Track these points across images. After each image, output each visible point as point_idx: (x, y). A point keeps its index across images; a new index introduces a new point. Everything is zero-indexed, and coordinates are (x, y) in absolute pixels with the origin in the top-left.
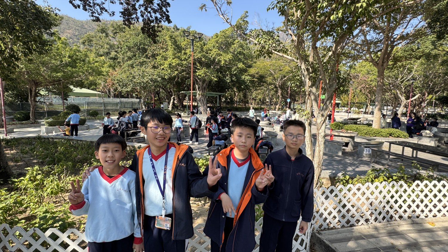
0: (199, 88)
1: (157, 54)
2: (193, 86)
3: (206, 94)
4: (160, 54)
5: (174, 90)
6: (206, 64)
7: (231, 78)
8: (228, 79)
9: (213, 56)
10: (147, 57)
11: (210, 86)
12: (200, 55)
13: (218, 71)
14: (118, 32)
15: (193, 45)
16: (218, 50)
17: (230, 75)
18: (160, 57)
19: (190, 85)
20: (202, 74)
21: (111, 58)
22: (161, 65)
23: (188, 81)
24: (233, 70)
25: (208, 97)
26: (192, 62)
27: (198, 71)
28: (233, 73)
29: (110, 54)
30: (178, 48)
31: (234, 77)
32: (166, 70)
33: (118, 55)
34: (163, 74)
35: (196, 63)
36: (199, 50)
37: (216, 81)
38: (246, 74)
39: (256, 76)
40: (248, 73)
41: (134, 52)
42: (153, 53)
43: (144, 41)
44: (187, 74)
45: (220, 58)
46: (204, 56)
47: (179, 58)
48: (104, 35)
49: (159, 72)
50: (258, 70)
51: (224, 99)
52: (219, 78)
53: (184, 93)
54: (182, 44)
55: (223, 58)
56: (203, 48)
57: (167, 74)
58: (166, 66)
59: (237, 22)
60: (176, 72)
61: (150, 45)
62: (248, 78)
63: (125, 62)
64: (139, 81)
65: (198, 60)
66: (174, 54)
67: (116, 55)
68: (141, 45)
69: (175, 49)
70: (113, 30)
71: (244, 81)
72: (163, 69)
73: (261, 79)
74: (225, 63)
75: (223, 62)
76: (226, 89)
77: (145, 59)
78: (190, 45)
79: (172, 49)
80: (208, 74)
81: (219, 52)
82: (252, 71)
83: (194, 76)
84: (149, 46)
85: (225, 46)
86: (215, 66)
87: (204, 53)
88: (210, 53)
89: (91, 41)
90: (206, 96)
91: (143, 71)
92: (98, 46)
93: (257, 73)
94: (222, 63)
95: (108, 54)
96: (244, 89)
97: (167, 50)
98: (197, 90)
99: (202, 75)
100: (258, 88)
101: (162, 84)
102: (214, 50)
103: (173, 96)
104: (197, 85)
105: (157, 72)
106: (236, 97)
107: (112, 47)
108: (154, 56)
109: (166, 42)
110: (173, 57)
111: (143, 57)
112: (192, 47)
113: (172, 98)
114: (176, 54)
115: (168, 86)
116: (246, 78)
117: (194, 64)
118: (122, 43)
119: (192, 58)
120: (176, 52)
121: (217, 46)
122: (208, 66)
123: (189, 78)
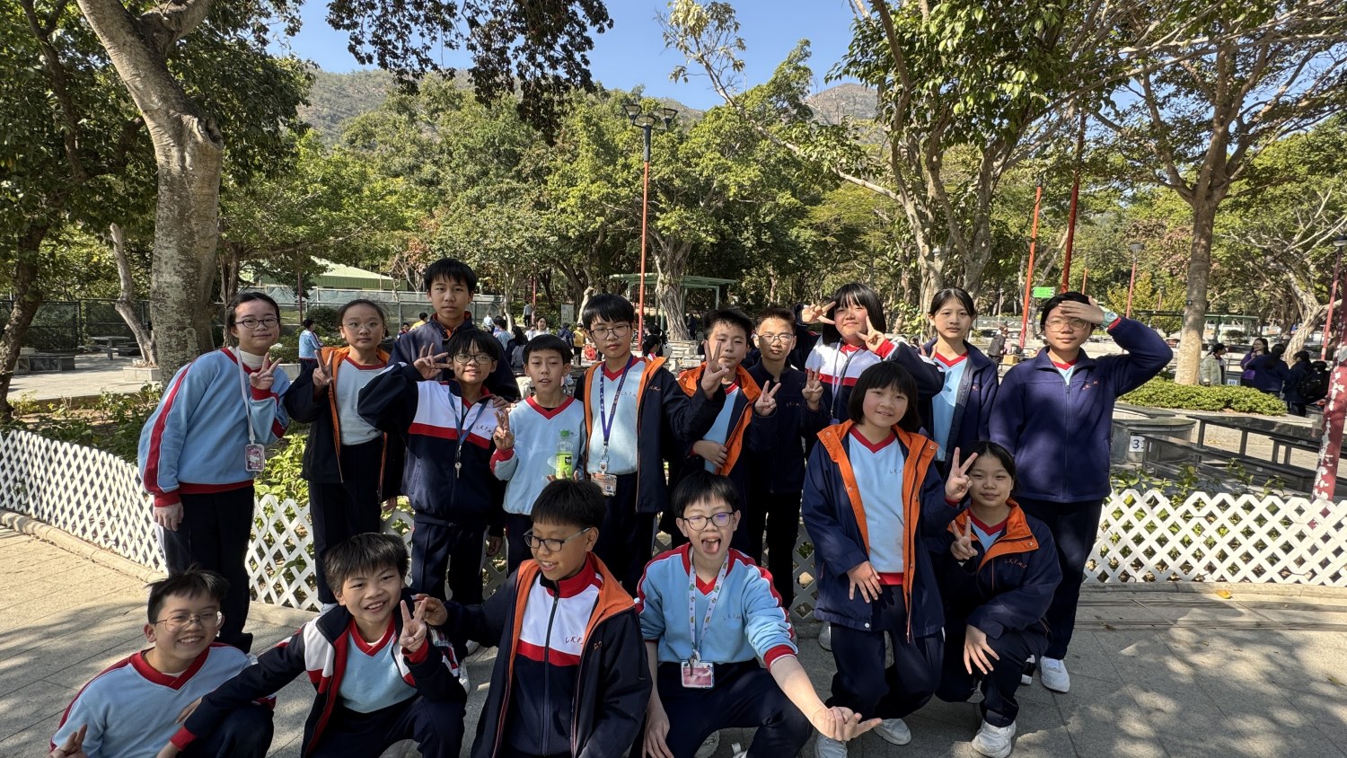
0: (662, 265)
1: (548, 167)
2: (646, 260)
3: (684, 282)
4: (558, 169)
5: (591, 271)
6: (686, 194)
7: (757, 234)
8: (748, 238)
9: (705, 173)
10: (519, 176)
11: (695, 259)
12: (667, 170)
13: (717, 215)
14: (442, 110)
15: (648, 142)
16: (719, 155)
17: (755, 226)
18: (557, 177)
19: (638, 256)
20: (673, 224)
21: (422, 182)
22: (557, 199)
23: (633, 246)
24: (763, 210)
25: (691, 291)
26: (645, 190)
27: (662, 217)
28: (764, 219)
29: (419, 168)
30: (607, 151)
31: (765, 233)
32: (573, 213)
33: (440, 171)
34: (564, 225)
35: (656, 192)
36: (666, 155)
37: (712, 244)
38: (802, 223)
39: (834, 228)
40: (808, 221)
41: (483, 164)
42: (537, 164)
43: (513, 132)
44: (632, 223)
45: (726, 178)
46: (680, 174)
47: (608, 178)
48: (405, 117)
49: (553, 220)
50: (838, 211)
51: (736, 298)
52: (721, 235)
53: (619, 279)
54: (617, 140)
55: (732, 179)
56: (677, 150)
57: (574, 224)
58: (572, 201)
59: (777, 73)
60: (600, 219)
61: (528, 141)
62: (808, 234)
63: (459, 191)
64: (497, 245)
65: (661, 185)
66: (595, 169)
67: (437, 174)
68: (503, 143)
69: (597, 154)
70: (428, 104)
71: (794, 244)
72: (563, 211)
73: (850, 238)
74: (739, 192)
75: (733, 190)
76: (743, 267)
77: (514, 184)
78: (641, 141)
79: (590, 154)
80: (689, 223)
81: (723, 160)
82: (821, 214)
83: (649, 229)
84: (525, 146)
85: (741, 143)
86: (711, 200)
87: (680, 164)
88: (697, 165)
89: (371, 135)
90: (683, 287)
91: (508, 217)
92: (389, 149)
93: (836, 220)
94: (731, 194)
95: (413, 169)
96: (795, 269)
97: (575, 157)
98: (656, 271)
99: (673, 228)
100: (841, 266)
101: (560, 254)
102: (709, 155)
103: (590, 288)
104: (656, 257)
105: (548, 219)
106: (772, 293)
107: (424, 149)
108: (540, 174)
109: (573, 135)
110: (594, 176)
111: (507, 177)
112: (646, 149)
113: (587, 291)
114: (600, 168)
115: (576, 260)
116: (802, 234)
117: (652, 195)
118: (454, 140)
119: (644, 179)
120: (599, 162)
121: (718, 145)
122: (690, 201)
123: (636, 235)
